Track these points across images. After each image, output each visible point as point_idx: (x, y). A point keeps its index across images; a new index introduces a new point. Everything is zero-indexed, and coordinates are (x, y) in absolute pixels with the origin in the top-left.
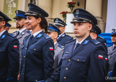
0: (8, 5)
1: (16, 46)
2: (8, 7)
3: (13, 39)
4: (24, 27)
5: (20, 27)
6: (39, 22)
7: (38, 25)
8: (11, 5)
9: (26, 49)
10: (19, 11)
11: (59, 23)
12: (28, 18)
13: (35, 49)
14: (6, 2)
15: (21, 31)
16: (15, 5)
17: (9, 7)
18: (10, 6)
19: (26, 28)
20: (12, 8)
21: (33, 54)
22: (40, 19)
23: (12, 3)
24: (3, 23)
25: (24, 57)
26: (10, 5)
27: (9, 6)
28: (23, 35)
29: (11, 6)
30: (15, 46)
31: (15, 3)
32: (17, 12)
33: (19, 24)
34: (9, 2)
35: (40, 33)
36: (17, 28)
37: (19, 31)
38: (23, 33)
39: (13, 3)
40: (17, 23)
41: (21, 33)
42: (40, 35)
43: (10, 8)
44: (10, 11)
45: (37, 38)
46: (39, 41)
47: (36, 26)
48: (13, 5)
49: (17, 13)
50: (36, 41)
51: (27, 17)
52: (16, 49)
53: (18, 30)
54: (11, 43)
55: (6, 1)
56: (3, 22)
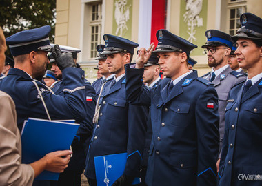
0: (187, 22)
1: (212, 104)
2: (187, 27)
4: (224, 63)
8: (193, 21)
9: (237, 109)
10: (212, 32)
12: (241, 43)
13: (255, 110)
14: (184, 18)
16: (200, 22)
17: (190, 27)
18: (191, 24)
19: (228, 65)
20: (196, 27)
21: (251, 119)
23: (195, 18)
24: (183, 57)
25: (233, 126)
26: (191, 22)
27: (189, 24)
28: (224, 79)
29: (193, 25)
30: (209, 104)
31: (200, 17)
32: (209, 33)
33: (214, 58)
34: (190, 16)
36: (211, 65)
37: (213, 73)
38: (222, 77)
39: (197, 17)
40: (209, 56)
41: (219, 76)
43: (193, 28)
44: (192, 35)
45: (259, 87)
48: (197, 22)
49: (209, 36)
50: (258, 94)
51: (238, 42)
52: (211, 111)
53: (212, 70)
55: (184, 15)
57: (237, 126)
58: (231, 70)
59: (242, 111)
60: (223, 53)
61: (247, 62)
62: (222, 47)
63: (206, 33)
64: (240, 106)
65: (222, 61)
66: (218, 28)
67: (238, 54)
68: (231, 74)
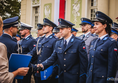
3: (82, 41)
4: (88, 31)
5: (85, 32)
6: (105, 27)
7: (104, 30)
9: (94, 50)
11: (115, 26)
12: (96, 23)
13: (102, 50)
15: (86, 34)
16: (79, 14)
17: (75, 16)
18: (75, 15)
19: (90, 32)
20: (77, 16)
21: (100, 53)
22: (106, 25)
25: (93, 56)
27: (74, 15)
29: (76, 16)
32: (82, 19)
33: (84, 29)
34: (75, 12)
35: (106, 36)
36: (83, 32)
38: (88, 36)
39: (78, 12)
40: (82, 28)
41: (86, 36)
42: (106, 38)
43: (76, 17)
44: (75, 19)
45: (103, 41)
46: (105, 43)
47: (102, 31)
48: (77, 14)
49: (82, 20)
50: (103, 43)
51: (95, 23)
54: (80, 45)
55: (72, 12)
56: (69, 28)
57: (94, 56)
58: (91, 34)
59: (96, 51)
60: (88, 27)
61: (98, 31)
62: (88, 25)
63: (81, 19)
64: (96, 48)
65: (87, 30)
66: (86, 17)
67: (95, 28)
68: (91, 35)
